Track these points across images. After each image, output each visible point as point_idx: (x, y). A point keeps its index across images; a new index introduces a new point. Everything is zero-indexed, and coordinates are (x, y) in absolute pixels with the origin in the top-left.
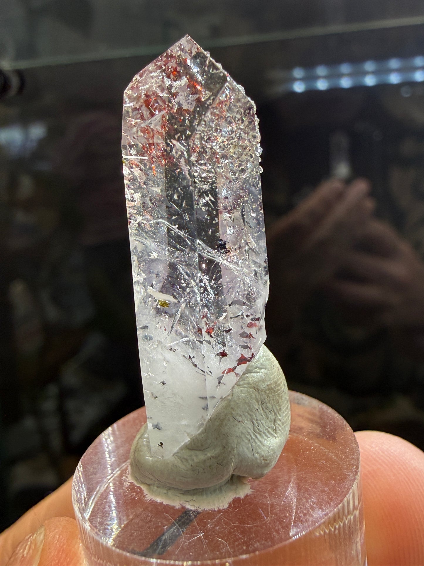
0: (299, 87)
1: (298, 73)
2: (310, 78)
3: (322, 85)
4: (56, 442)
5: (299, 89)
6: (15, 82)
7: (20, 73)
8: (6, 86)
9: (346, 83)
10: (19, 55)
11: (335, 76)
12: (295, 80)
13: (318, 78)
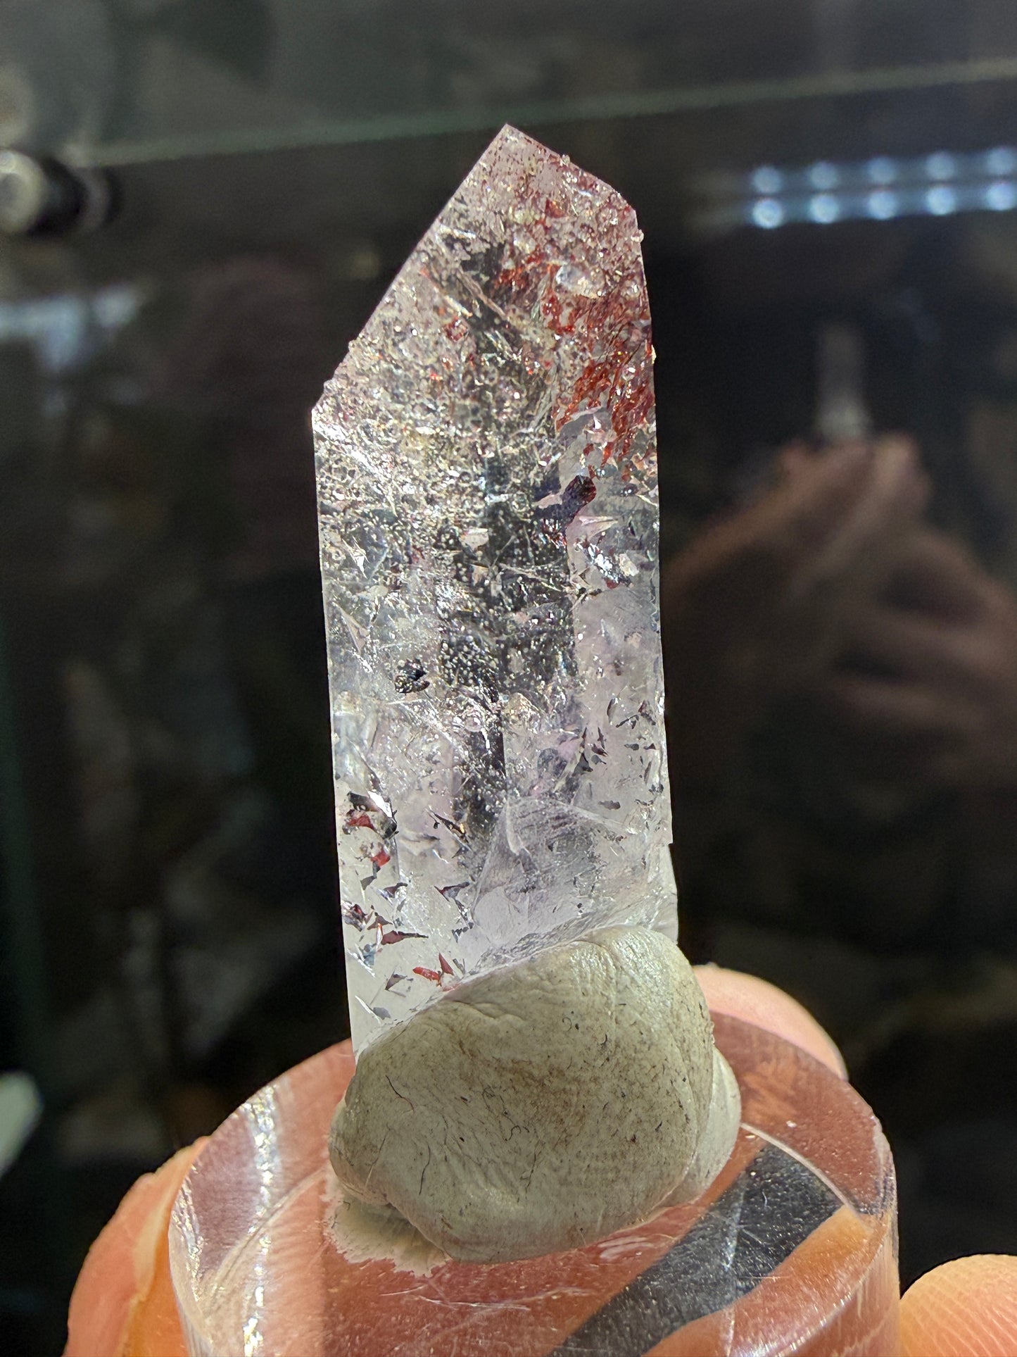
0: (767, 216)
1: (766, 179)
2: (795, 194)
3: (823, 211)
5: (769, 219)
6: (97, 195)
7: (112, 177)
9: (881, 206)
11: (851, 189)
12: (756, 196)
13: (813, 192)
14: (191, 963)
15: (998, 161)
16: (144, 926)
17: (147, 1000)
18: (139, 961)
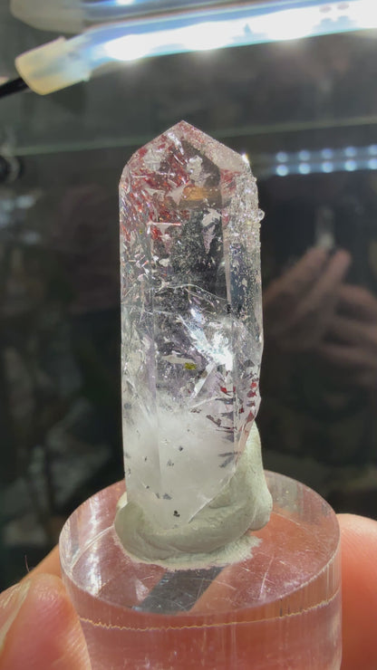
0: (282, 171)
1: (281, 157)
2: (292, 163)
3: (304, 169)
4: (43, 501)
6: (15, 167)
7: (20, 159)
8: (7, 171)
9: (327, 168)
10: (21, 142)
11: (316, 161)
12: (278, 164)
13: (300, 162)
14: (57, 468)
15: (373, 150)
16: (39, 453)
17: (40, 484)
18: (36, 468)
